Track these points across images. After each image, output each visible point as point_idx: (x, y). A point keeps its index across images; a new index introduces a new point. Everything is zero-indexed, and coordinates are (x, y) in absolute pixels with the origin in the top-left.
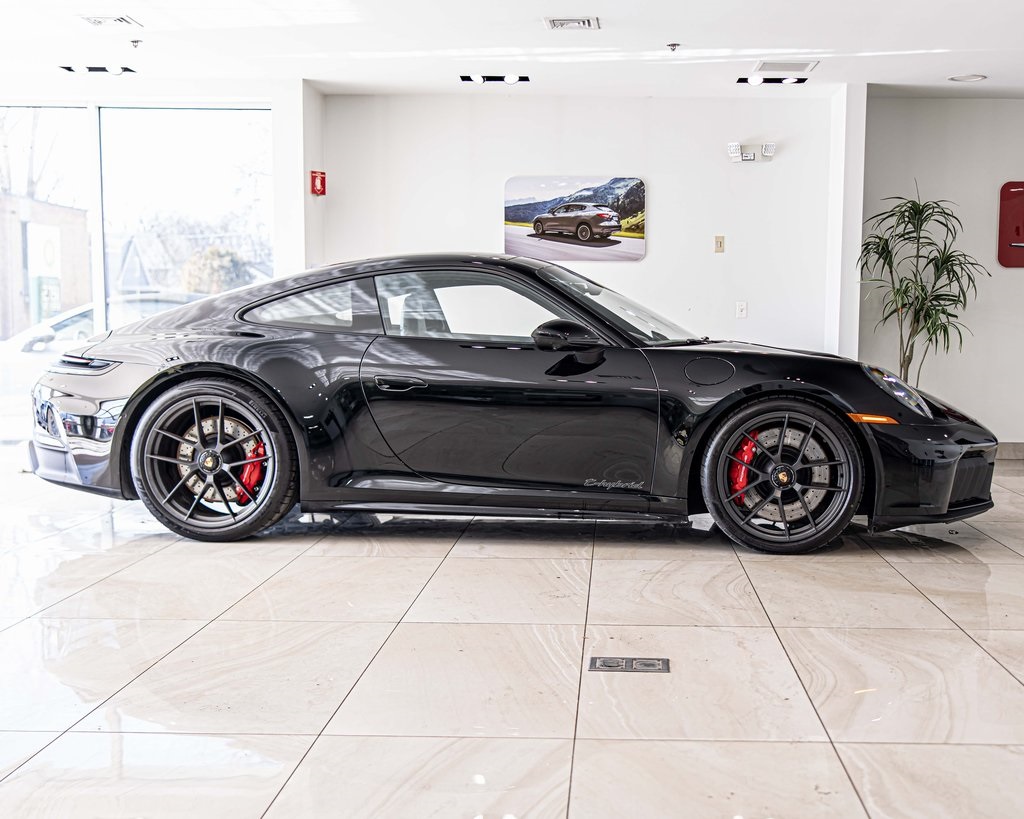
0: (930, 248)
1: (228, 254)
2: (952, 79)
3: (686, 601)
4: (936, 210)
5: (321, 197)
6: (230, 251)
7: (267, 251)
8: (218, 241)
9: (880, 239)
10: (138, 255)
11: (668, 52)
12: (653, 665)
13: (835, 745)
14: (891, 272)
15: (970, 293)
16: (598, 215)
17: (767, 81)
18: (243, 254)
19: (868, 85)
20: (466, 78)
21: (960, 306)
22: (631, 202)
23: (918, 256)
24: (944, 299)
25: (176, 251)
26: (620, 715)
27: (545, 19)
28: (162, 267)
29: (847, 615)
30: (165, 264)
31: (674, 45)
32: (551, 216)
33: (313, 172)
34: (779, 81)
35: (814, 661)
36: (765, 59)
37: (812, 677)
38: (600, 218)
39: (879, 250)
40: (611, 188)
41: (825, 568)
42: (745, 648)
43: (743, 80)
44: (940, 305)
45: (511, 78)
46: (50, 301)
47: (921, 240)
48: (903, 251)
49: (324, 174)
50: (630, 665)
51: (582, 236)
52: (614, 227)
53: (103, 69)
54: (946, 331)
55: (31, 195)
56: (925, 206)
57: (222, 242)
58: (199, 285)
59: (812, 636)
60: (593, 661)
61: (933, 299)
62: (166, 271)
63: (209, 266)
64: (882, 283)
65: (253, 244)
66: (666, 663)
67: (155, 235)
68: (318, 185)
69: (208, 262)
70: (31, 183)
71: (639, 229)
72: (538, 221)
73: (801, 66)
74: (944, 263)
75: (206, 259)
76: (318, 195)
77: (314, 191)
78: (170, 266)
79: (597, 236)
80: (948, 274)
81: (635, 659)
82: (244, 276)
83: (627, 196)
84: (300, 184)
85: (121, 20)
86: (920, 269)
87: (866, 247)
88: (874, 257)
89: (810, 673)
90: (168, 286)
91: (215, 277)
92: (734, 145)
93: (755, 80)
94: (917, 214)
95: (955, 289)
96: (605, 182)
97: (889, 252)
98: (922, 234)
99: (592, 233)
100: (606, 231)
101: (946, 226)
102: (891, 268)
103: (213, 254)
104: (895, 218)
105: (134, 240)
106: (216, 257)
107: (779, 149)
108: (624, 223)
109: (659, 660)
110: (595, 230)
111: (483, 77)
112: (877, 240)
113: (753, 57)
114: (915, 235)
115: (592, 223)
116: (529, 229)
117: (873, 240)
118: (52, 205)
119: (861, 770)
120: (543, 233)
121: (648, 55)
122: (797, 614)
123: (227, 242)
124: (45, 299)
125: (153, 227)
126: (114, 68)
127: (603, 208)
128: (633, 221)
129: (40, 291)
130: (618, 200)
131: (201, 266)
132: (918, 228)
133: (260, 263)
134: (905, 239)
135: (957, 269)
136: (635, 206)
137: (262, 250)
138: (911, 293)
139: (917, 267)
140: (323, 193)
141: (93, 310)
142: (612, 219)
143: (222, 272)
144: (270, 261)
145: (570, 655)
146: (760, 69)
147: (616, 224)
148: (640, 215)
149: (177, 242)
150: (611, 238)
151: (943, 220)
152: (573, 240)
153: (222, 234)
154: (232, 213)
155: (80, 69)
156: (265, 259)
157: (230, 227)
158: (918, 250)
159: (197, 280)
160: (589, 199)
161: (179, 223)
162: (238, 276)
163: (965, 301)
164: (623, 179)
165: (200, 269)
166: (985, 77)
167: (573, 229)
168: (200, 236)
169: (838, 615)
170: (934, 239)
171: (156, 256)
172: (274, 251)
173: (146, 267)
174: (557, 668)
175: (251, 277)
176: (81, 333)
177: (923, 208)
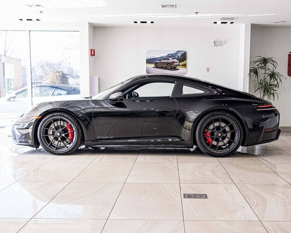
0: (269, 71)
1: (61, 72)
2: (275, 22)
3: (208, 176)
4: (271, 60)
6: (62, 71)
7: (72, 71)
8: (58, 68)
10: (35, 72)
11: (195, 15)
12: (202, 196)
13: (261, 222)
14: (258, 78)
15: (280, 84)
16: (173, 61)
17: (222, 23)
18: (65, 72)
19: (251, 24)
20: (136, 22)
21: (277, 88)
22: (182, 58)
23: (265, 73)
25: (46, 71)
26: (196, 212)
27: (161, 5)
28: (42, 75)
29: (256, 180)
30: (43, 74)
31: (197, 13)
32: (159, 62)
33: (91, 49)
34: (226, 23)
35: (249, 194)
36: (222, 17)
37: (249, 200)
38: (174, 62)
39: (254, 71)
40: (177, 54)
41: (246, 165)
42: (228, 190)
43: (215, 23)
44: (271, 87)
45: (149, 22)
46: (11, 85)
47: (266, 69)
48: (261, 72)
49: (94, 50)
50: (195, 196)
51: (169, 68)
52: (178, 65)
53: (31, 20)
54: (274, 95)
55: (5, 55)
56: (267, 59)
57: (59, 68)
58: (53, 80)
59: (246, 187)
60: (184, 195)
61: (269, 86)
62: (43, 77)
63: (56, 75)
64: (255, 81)
65: (68, 69)
66: (206, 195)
67: (40, 66)
68: (93, 53)
69: (56, 74)
70: (5, 52)
71: (185, 65)
72: (156, 63)
73: (233, 19)
74: (273, 75)
75: (55, 73)
76: (93, 56)
77: (91, 55)
78: (44, 75)
79: (173, 68)
80: (274, 78)
81: (197, 194)
82: (66, 78)
83: (181, 56)
84: (88, 53)
85: (38, 5)
86: (266, 77)
87: (251, 71)
88: (253, 73)
89: (249, 199)
90: (44, 81)
91: (58, 78)
92: (212, 41)
93: (219, 23)
94: (265, 61)
95: (276, 83)
96: (175, 52)
97: (257, 72)
98: (266, 67)
100: (175, 66)
101: (274, 65)
102: (257, 76)
103: (57, 72)
104: (259, 62)
105: (34, 68)
106: (58, 73)
107: (225, 43)
108: (180, 64)
109: (204, 195)
110: (172, 66)
111: (141, 22)
112: (254, 69)
113: (219, 16)
114: (264, 67)
115: (171, 64)
116: (153, 65)
117: (252, 68)
118: (11, 58)
119: (271, 230)
120: (157, 67)
121: (189, 16)
122: (241, 180)
123: (60, 68)
124: (10, 85)
125: (39, 64)
126: (34, 19)
127: (174, 59)
128: (183, 63)
129: (8, 82)
130: (179, 57)
131: (53, 75)
133: (70, 74)
134: (261, 68)
135: (276, 77)
136: (183, 59)
137: (70, 71)
138: (263, 84)
139: (265, 77)
140: (94, 55)
141: (27, 89)
142: (177, 63)
143: (60, 77)
144: (73, 74)
145: (177, 193)
146: (221, 20)
147: (178, 64)
148: (185, 61)
149: (46, 68)
150: (177, 68)
151: (272, 63)
152: (166, 69)
153: (59, 66)
154: (62, 60)
155: (24, 20)
156: (71, 73)
157: (61, 64)
158: (265, 72)
159: (52, 79)
160: (170, 57)
161: (47, 63)
162: (64, 78)
163: (279, 86)
164: (180, 51)
165: (53, 76)
166: (285, 22)
167: (166, 65)
168: (53, 67)
169: (253, 180)
170: (270, 68)
171: (40, 72)
172: (74, 71)
173: (38, 76)
174: (174, 197)
175: (68, 78)
176: (23, 95)
177: (267, 60)
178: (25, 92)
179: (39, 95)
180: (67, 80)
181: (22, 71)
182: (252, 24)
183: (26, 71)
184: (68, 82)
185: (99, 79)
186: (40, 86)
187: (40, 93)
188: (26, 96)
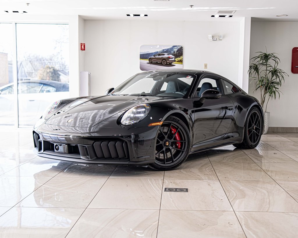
0: (270, 68)
1: (52, 68)
2: (277, 16)
3: (193, 173)
4: (272, 56)
5: (84, 51)
6: (53, 66)
7: (64, 67)
9: (255, 65)
10: (23, 68)
11: (190, 8)
12: (183, 190)
13: (235, 212)
14: (258, 75)
15: (282, 81)
16: (169, 57)
17: (220, 16)
18: (57, 67)
20: (128, 15)
21: (279, 85)
22: (179, 53)
23: (267, 70)
24: (274, 83)
25: (35, 67)
26: (173, 203)
28: (31, 71)
29: (241, 177)
30: (32, 70)
31: (192, 6)
32: (154, 57)
33: (81, 43)
34: (224, 16)
35: (230, 189)
36: (220, 10)
37: (229, 193)
38: (169, 58)
39: (254, 68)
40: (172, 49)
41: (236, 164)
42: (210, 186)
43: (213, 16)
44: (273, 85)
45: (142, 15)
47: (267, 65)
48: (262, 68)
49: (84, 44)
50: (176, 190)
51: (164, 63)
53: (17, 12)
54: (275, 93)
57: (50, 64)
59: (230, 182)
60: (166, 189)
61: (271, 83)
62: (32, 73)
63: (46, 71)
64: (256, 78)
65: (60, 64)
66: (187, 189)
67: (29, 61)
68: (83, 47)
71: (181, 61)
72: (150, 59)
73: (231, 12)
74: (275, 72)
75: (45, 69)
77: (81, 49)
78: (33, 71)
79: (168, 63)
80: (276, 75)
81: (178, 188)
82: (57, 75)
83: (177, 51)
84: (77, 47)
87: (250, 67)
88: (253, 70)
90: (33, 78)
91: (48, 75)
92: (210, 36)
93: (217, 16)
94: (266, 57)
95: (278, 80)
96: (171, 47)
97: (258, 69)
98: (268, 63)
99: (167, 63)
100: (171, 62)
101: (275, 61)
102: (258, 73)
103: (47, 67)
104: (259, 58)
105: (22, 63)
107: (224, 37)
108: (176, 59)
109: (185, 189)
110: (168, 62)
111: (134, 15)
113: (216, 9)
114: (265, 63)
115: (167, 59)
116: (147, 61)
117: (253, 65)
119: (242, 218)
120: (152, 62)
121: (184, 9)
122: (226, 177)
123: (52, 64)
125: (28, 59)
126: (21, 11)
127: (170, 55)
128: (179, 59)
130: (175, 52)
132: (267, 61)
133: (62, 70)
134: (263, 65)
135: (278, 74)
138: (264, 81)
139: (266, 73)
140: (84, 50)
141: (13, 85)
142: (173, 58)
143: (50, 73)
144: (65, 70)
145: (159, 187)
146: (218, 13)
147: (174, 60)
148: (181, 57)
149: (36, 64)
150: (172, 64)
151: (274, 59)
152: (161, 65)
153: (50, 61)
154: (53, 54)
155: (10, 12)
156: (64, 69)
157: (53, 59)
158: (267, 68)
159: (42, 76)
160: (166, 52)
161: (36, 58)
162: (55, 74)
163: (281, 84)
164: (176, 46)
165: (43, 72)
166: (287, 15)
167: (161, 61)
168: (43, 62)
169: (238, 177)
170: (272, 65)
171: (29, 68)
172: (67, 67)
173: (26, 72)
174: (155, 191)
175: (59, 75)
176: (9, 92)
177: (268, 55)
178: (11, 88)
179: (26, 92)
180: (58, 77)
181: (9, 67)
182: (252, 18)
183: (12, 66)
184: (59, 79)
185: (89, 75)
186: (27, 82)
187: (27, 90)
188: (12, 93)
